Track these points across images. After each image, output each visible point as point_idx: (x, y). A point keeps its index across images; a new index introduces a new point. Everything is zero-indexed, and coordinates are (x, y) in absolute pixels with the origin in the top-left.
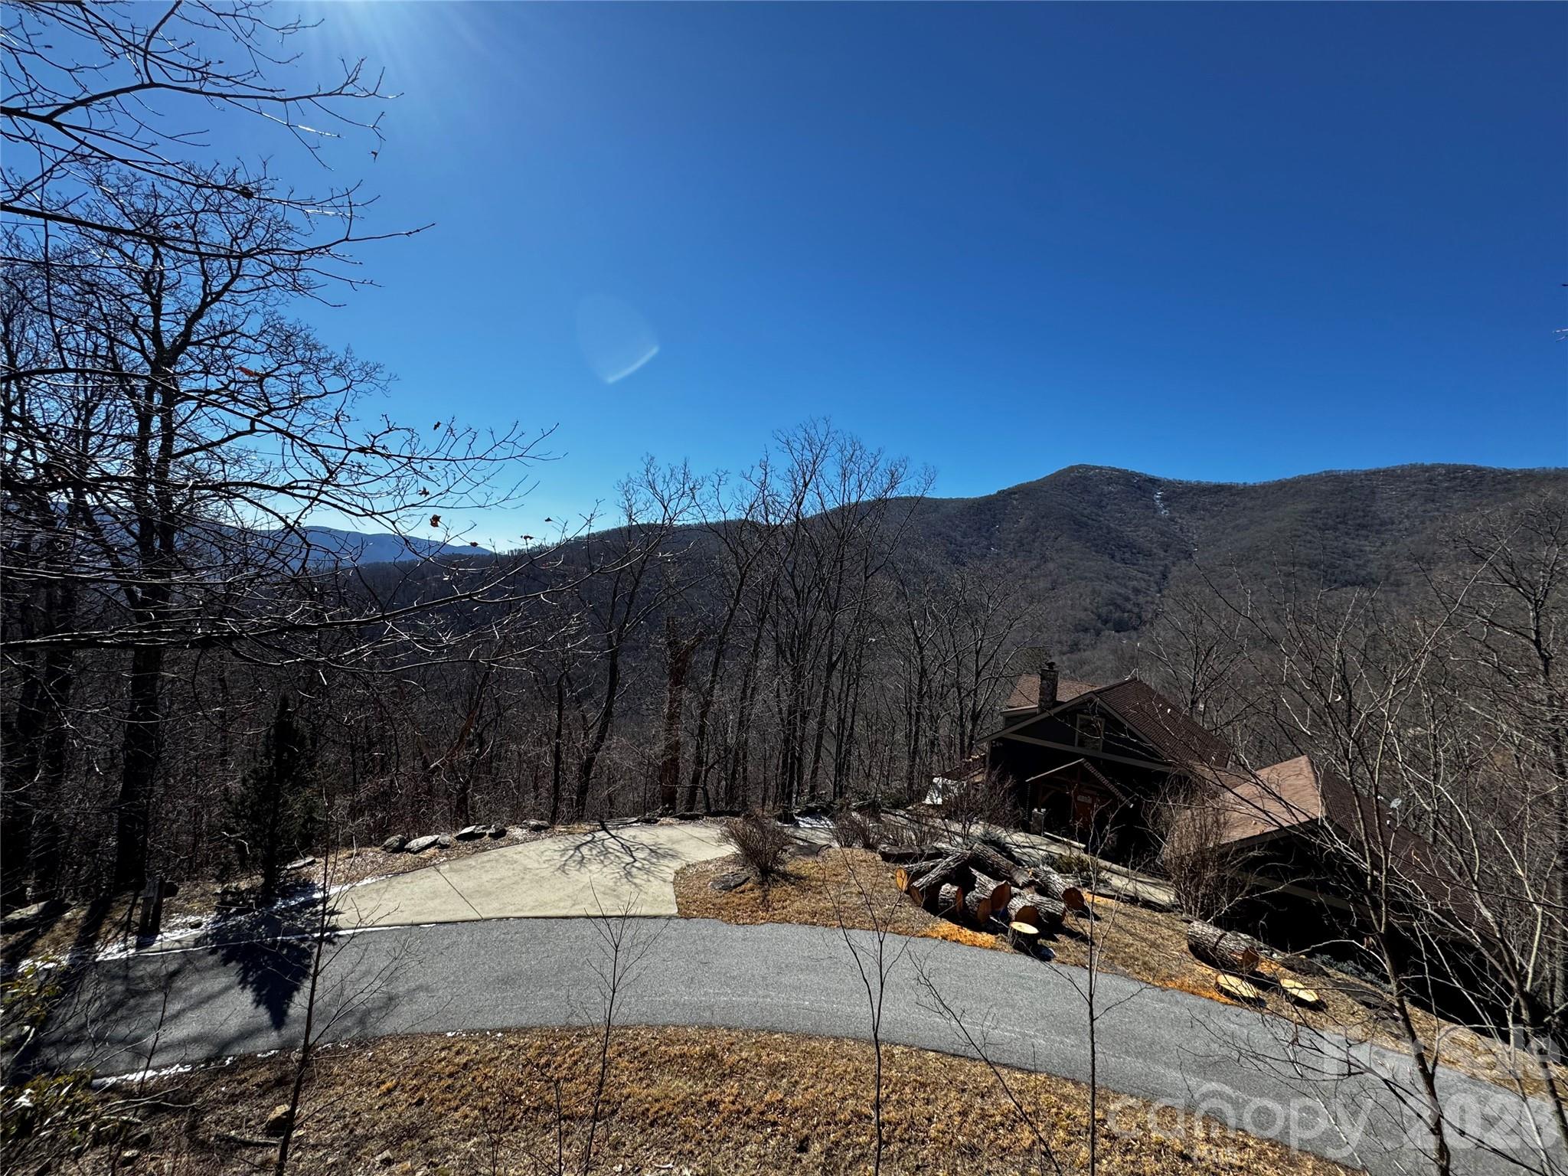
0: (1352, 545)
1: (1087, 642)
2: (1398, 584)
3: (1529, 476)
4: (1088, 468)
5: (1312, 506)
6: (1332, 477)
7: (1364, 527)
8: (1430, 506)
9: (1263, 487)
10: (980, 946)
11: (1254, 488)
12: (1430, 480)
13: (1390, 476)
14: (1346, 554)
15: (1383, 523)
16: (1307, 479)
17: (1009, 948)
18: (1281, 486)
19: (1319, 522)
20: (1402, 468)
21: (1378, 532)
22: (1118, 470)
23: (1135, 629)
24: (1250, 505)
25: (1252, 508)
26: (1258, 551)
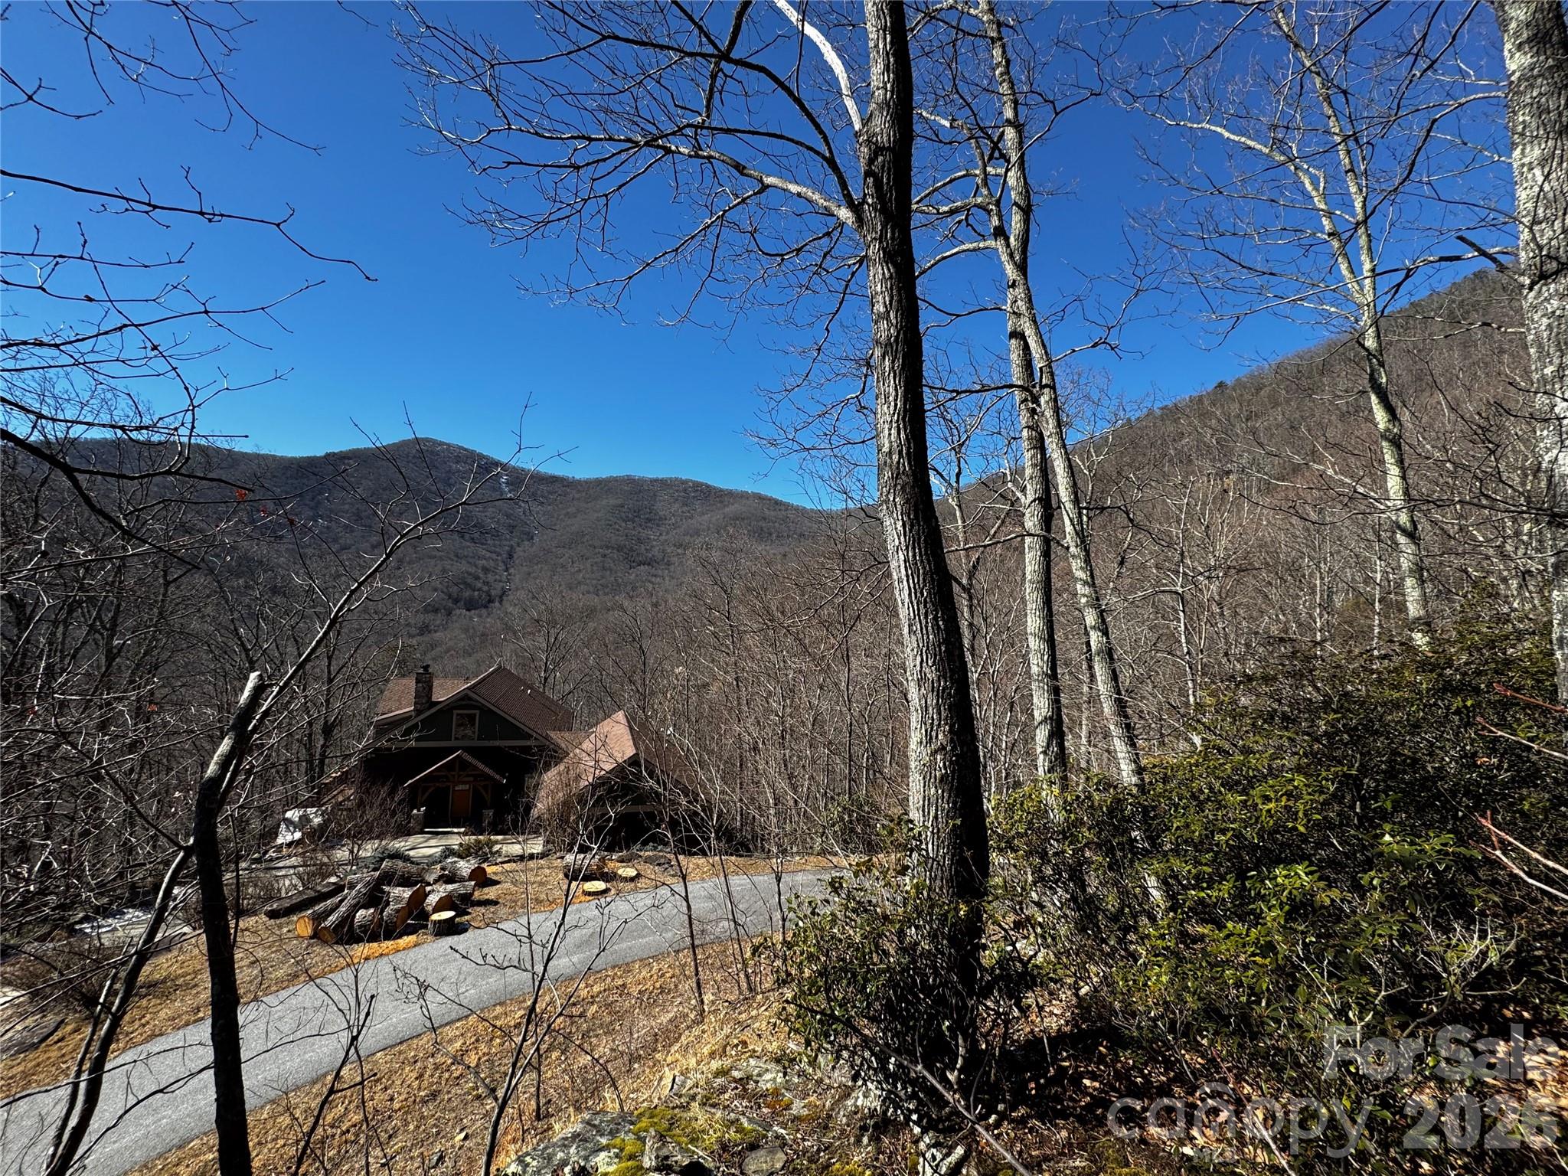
0: (644, 533)
1: (438, 622)
2: (669, 564)
3: (730, 494)
4: (434, 442)
5: (619, 502)
6: (630, 481)
7: (649, 520)
8: (685, 509)
9: (588, 482)
10: (404, 949)
11: (579, 481)
12: (685, 490)
13: (664, 483)
14: (640, 541)
15: (661, 519)
16: (615, 479)
17: (430, 938)
18: (598, 482)
19: (623, 515)
20: (671, 479)
21: (658, 525)
22: (466, 450)
23: (486, 607)
24: (577, 496)
25: (579, 499)
26: (583, 536)
